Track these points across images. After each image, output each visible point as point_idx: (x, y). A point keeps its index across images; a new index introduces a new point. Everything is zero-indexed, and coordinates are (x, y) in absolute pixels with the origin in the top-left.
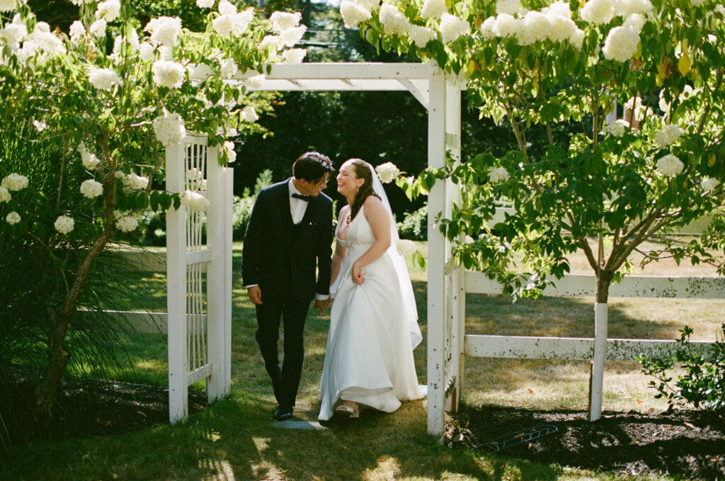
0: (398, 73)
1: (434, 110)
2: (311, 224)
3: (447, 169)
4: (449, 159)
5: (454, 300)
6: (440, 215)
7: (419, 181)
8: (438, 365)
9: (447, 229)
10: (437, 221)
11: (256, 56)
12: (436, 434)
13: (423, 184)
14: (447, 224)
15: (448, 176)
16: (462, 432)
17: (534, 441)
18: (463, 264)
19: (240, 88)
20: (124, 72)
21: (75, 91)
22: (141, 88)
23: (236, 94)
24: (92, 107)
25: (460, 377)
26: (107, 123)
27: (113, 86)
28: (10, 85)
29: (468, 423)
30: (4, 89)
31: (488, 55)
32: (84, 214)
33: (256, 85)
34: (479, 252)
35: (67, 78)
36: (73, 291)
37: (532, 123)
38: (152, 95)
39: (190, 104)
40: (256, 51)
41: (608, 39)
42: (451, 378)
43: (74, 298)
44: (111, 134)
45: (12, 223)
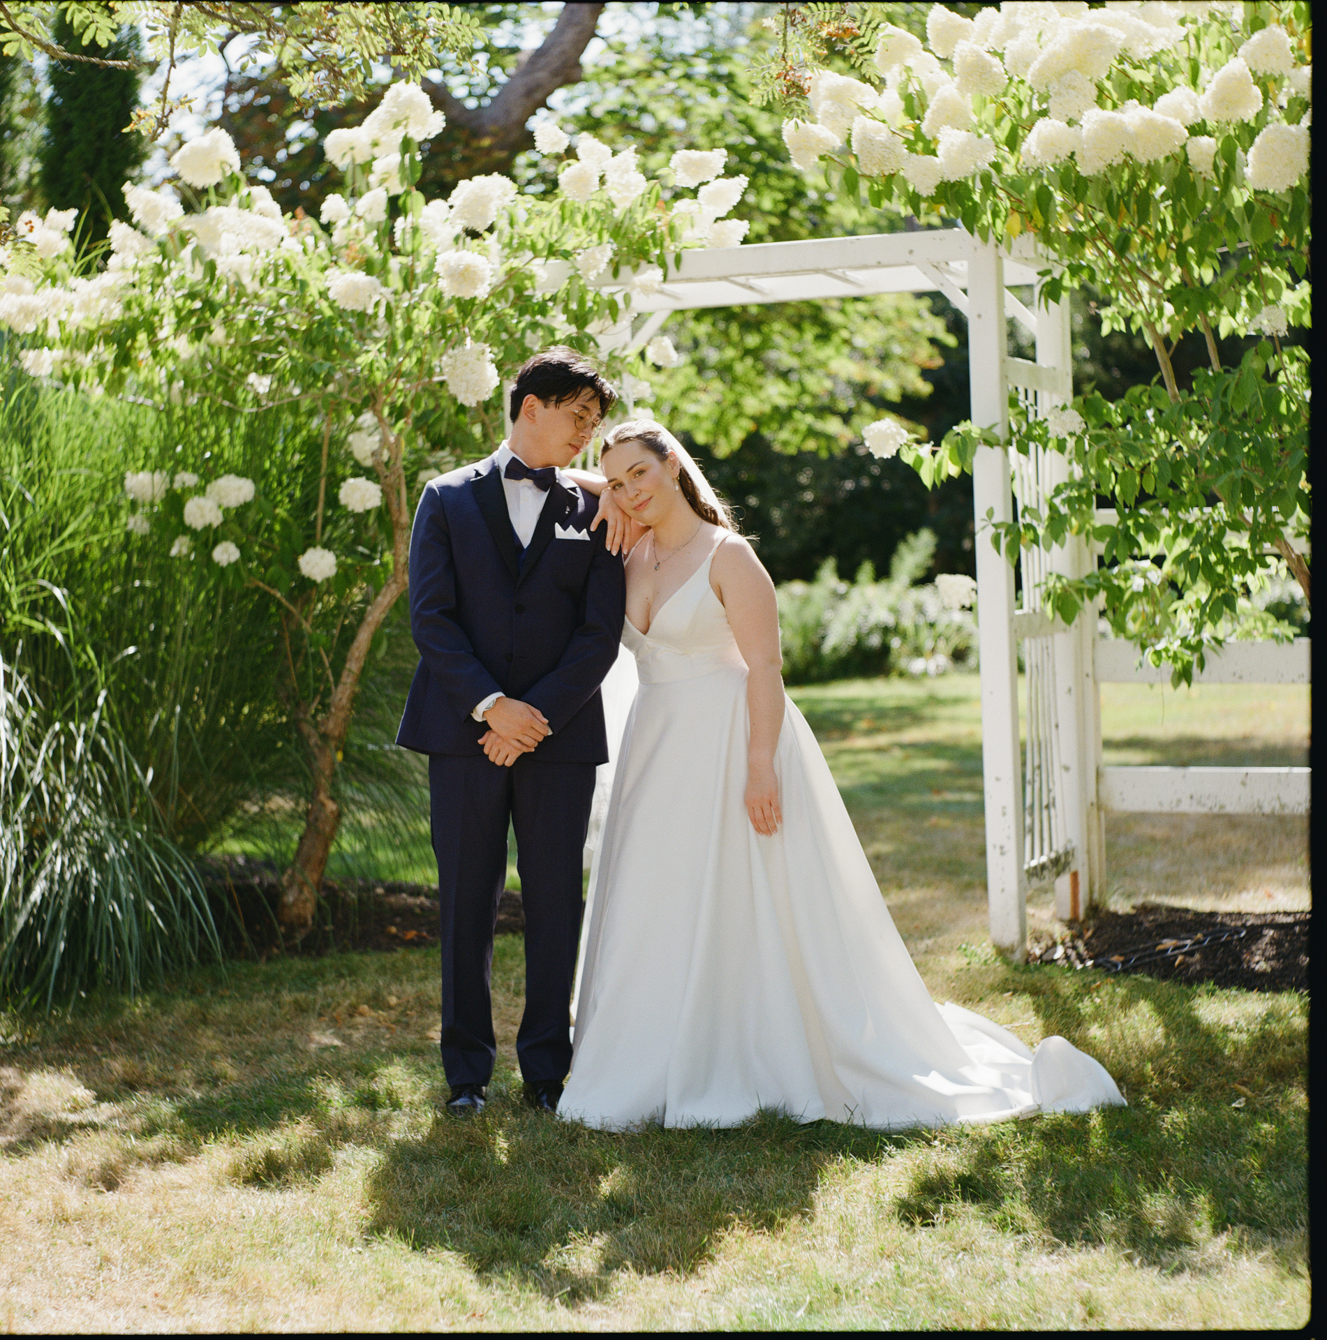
1: (979, 316)
3: (1010, 428)
5: (1063, 695)
7: (943, 450)
8: (1004, 807)
10: (985, 526)
11: (653, 236)
12: (1007, 945)
13: (951, 456)
14: (1003, 531)
15: (1009, 442)
16: (1063, 943)
17: (1190, 954)
18: (1058, 615)
19: (619, 298)
20: (409, 280)
21: (317, 318)
22: (432, 306)
23: (613, 308)
24: (348, 345)
25: (1089, 852)
26: (371, 371)
27: (377, 304)
28: (208, 314)
29: (1089, 933)
30: (198, 321)
31: (1043, 199)
32: (361, 549)
33: (646, 290)
34: (1097, 592)
35: (303, 296)
36: (340, 688)
37: (1185, 333)
38: (451, 317)
39: (529, 333)
40: (654, 228)
41: (1252, 150)
42: (1059, 846)
43: (344, 701)
44: (389, 393)
45: (224, 563)
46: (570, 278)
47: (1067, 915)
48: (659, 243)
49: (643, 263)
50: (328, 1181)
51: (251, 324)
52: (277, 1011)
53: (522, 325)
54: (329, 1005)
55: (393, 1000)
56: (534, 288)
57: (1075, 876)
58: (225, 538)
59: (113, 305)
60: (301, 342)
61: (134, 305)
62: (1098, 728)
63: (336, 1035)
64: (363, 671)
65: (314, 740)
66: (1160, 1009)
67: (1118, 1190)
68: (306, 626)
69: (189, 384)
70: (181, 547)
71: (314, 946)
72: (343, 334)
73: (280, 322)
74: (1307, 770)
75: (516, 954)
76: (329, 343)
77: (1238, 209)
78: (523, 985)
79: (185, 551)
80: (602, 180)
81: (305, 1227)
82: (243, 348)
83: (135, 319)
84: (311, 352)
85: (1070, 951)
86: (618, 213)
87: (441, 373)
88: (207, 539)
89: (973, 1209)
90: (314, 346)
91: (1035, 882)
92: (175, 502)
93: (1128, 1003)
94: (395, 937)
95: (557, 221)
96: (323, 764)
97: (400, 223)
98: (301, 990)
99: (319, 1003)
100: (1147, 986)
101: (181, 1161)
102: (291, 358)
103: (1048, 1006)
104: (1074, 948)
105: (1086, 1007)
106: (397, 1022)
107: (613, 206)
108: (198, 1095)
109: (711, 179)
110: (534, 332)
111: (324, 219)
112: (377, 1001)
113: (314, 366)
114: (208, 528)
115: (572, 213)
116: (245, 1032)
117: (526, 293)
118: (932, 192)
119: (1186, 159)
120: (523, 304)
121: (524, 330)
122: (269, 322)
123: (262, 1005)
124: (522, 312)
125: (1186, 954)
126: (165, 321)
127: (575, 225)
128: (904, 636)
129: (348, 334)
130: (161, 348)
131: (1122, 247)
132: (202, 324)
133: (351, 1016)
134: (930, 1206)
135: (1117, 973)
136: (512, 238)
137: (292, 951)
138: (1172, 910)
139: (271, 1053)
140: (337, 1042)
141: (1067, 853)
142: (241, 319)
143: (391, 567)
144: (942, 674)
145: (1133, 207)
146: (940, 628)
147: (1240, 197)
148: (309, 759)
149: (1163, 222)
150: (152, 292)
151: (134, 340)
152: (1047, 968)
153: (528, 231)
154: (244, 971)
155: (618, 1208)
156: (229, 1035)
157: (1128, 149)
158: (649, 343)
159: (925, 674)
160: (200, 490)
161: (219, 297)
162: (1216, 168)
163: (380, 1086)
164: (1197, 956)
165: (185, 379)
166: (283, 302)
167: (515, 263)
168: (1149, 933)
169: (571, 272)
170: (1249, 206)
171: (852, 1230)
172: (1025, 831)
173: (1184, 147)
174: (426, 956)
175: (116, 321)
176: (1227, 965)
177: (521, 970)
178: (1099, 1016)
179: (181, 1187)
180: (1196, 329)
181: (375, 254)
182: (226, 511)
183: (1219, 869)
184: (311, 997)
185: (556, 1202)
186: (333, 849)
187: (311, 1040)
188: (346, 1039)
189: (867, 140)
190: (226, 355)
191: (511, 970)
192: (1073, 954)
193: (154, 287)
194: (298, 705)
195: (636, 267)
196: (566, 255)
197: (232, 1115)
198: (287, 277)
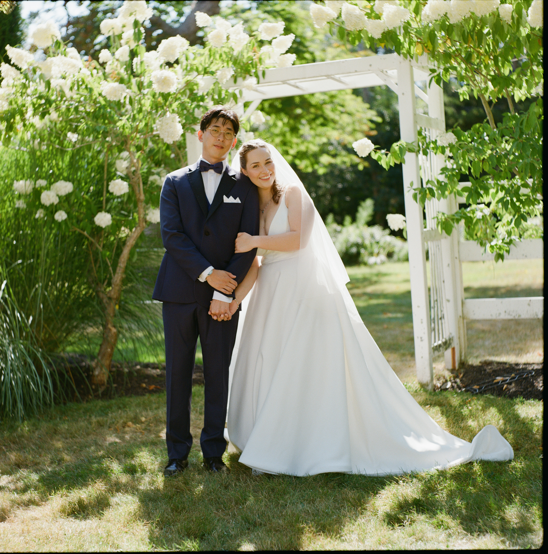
0: (370, 66)
1: (404, 94)
4: (421, 137)
5: (446, 267)
6: (412, 184)
8: (422, 320)
10: (409, 190)
11: (252, 64)
12: (426, 382)
14: (418, 192)
15: (419, 150)
16: (450, 381)
17: (510, 384)
18: (444, 231)
19: (237, 92)
20: (140, 86)
21: (98, 105)
22: (151, 98)
23: (235, 97)
24: (113, 117)
25: (459, 338)
26: (123, 129)
27: (125, 98)
28: (48, 106)
29: (462, 375)
30: (43, 109)
31: (432, 37)
32: (123, 212)
33: (249, 88)
34: (460, 220)
35: (91, 96)
36: (116, 275)
37: (498, 98)
38: (160, 102)
39: (196, 110)
40: (252, 60)
41: (530, 8)
42: (446, 336)
43: (118, 281)
44: (133, 139)
45: (60, 220)
46: (214, 84)
47: (450, 367)
48: (255, 66)
49: (248, 76)
50: (108, 514)
51: (68, 109)
52: (89, 426)
53: (193, 106)
54: (113, 423)
55: (143, 419)
56: (198, 90)
57: (453, 349)
58: (60, 209)
59: (4, 103)
60: (91, 118)
61: (13, 103)
62: (462, 282)
63: (117, 437)
64: (126, 267)
65: (105, 300)
66: (500, 411)
67: (493, 505)
68: (100, 249)
69: (42, 140)
70: (39, 214)
71: (107, 395)
72: (110, 112)
73: (81, 109)
74: (542, 298)
75: (200, 395)
76: (104, 117)
77: (523, 37)
78: (203, 410)
79: (42, 216)
80: (228, 38)
81: (95, 539)
82: (66, 122)
83: (14, 109)
84: (96, 122)
85: (454, 384)
86: (235, 53)
87: (157, 130)
88: (52, 210)
89: (422, 517)
90: (97, 119)
91: (436, 353)
92: (37, 193)
93: (485, 409)
94: (145, 388)
95: (207, 57)
96: (110, 311)
97: (135, 60)
98: (101, 416)
99: (109, 421)
100: (492, 400)
101: (38, 505)
102: (86, 124)
103: (447, 411)
104: (456, 382)
105: (465, 411)
106: (145, 429)
107: (233, 50)
108: (50, 469)
109: (277, 36)
110: (198, 109)
111: (101, 61)
112: (136, 420)
113: (97, 128)
114: (52, 205)
115: (214, 54)
116: (74, 437)
117: (195, 92)
118: (380, 36)
119: (499, 15)
120: (193, 97)
121: (194, 109)
122: (76, 108)
123: (82, 424)
124: (193, 100)
125: (508, 384)
126: (29, 110)
127: (216, 60)
128: (365, 248)
129: (113, 112)
130: (27, 123)
131: (468, 60)
132: (45, 110)
133: (124, 427)
134: (401, 516)
135: (477, 394)
136: (187, 66)
137: (97, 397)
138: (499, 363)
139: (86, 447)
140: (117, 440)
141: (450, 339)
142: (63, 108)
143: (137, 220)
144: (383, 263)
145: (475, 37)
146: (381, 243)
147: (524, 32)
148: (104, 309)
149: (489, 46)
150: (21, 96)
151: (14, 119)
152: (445, 393)
153: (194, 62)
154: (75, 407)
155: (249, 523)
156: (67, 438)
157: (472, 10)
158: (252, 114)
159: (376, 264)
160: (48, 188)
161: (53, 98)
162: (513, 18)
163: (136, 462)
164: (513, 385)
165: (40, 137)
166: (82, 99)
167: (189, 78)
168: (489, 374)
169: (214, 81)
170: (528, 36)
171: (364, 531)
172: (432, 330)
173: (497, 9)
174: (159, 397)
175: (6, 111)
176: (527, 388)
177: (203, 402)
178: (472, 415)
179: (36, 519)
180: (503, 97)
181: (125, 75)
182: (60, 197)
183: (515, 343)
184: (105, 419)
185: (218, 520)
186: (115, 350)
187: (105, 440)
188: (122, 438)
189: (349, 14)
190: (59, 126)
191: (198, 402)
192: (455, 385)
193: (22, 94)
194: (97, 284)
195: (244, 78)
196: (212, 73)
197: (65, 479)
198: (84, 86)
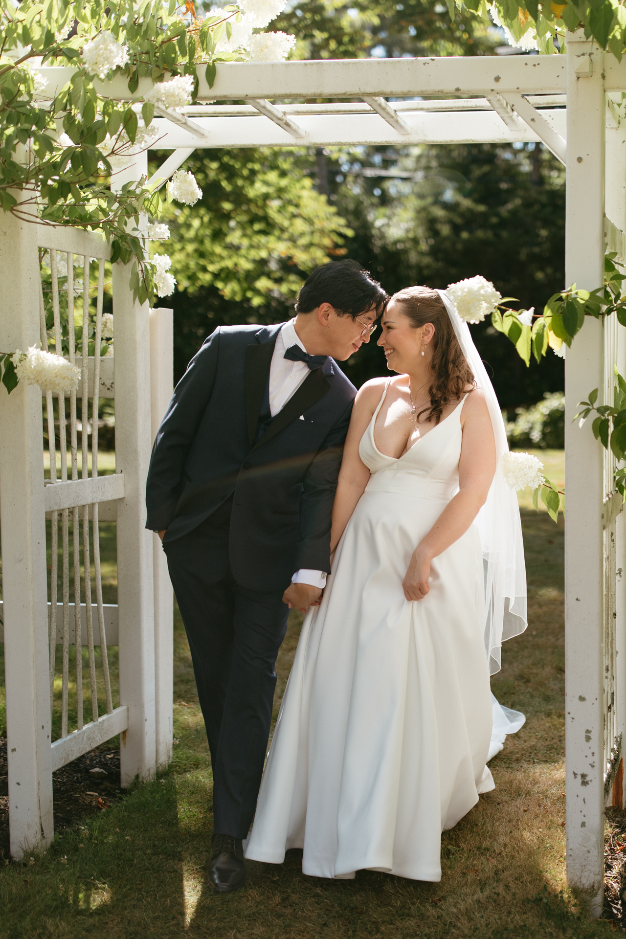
0: (497, 79)
1: (580, 160)
2: (302, 418)
3: (607, 294)
4: (611, 274)
5: (618, 577)
6: (593, 396)
7: (546, 319)
8: (588, 731)
9: (611, 429)
10: (587, 412)
11: (181, 42)
12: (586, 886)
13: (553, 327)
14: (611, 418)
15: (609, 312)
19: (137, 110)
23: (130, 123)
40: (183, 34)
46: (74, 80)
48: (188, 51)
49: (167, 73)
56: (29, 94)
57: (621, 764)
117: (20, 99)
158: (170, 179)
169: (76, 74)
195: (158, 78)
